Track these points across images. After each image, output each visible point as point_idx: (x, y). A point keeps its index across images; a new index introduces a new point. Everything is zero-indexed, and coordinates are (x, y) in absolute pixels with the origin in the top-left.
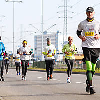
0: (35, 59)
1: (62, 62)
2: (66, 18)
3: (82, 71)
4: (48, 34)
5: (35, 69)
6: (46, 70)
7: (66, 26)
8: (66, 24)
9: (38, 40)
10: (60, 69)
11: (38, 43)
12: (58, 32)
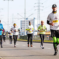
0: (21, 34)
1: (36, 36)
2: (39, 10)
3: (49, 41)
4: (28, 19)
5: (21, 40)
6: (27, 41)
7: (39, 15)
8: (39, 13)
9: (22, 23)
10: (35, 40)
11: (23, 25)
12: (34, 18)
